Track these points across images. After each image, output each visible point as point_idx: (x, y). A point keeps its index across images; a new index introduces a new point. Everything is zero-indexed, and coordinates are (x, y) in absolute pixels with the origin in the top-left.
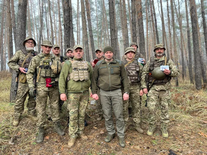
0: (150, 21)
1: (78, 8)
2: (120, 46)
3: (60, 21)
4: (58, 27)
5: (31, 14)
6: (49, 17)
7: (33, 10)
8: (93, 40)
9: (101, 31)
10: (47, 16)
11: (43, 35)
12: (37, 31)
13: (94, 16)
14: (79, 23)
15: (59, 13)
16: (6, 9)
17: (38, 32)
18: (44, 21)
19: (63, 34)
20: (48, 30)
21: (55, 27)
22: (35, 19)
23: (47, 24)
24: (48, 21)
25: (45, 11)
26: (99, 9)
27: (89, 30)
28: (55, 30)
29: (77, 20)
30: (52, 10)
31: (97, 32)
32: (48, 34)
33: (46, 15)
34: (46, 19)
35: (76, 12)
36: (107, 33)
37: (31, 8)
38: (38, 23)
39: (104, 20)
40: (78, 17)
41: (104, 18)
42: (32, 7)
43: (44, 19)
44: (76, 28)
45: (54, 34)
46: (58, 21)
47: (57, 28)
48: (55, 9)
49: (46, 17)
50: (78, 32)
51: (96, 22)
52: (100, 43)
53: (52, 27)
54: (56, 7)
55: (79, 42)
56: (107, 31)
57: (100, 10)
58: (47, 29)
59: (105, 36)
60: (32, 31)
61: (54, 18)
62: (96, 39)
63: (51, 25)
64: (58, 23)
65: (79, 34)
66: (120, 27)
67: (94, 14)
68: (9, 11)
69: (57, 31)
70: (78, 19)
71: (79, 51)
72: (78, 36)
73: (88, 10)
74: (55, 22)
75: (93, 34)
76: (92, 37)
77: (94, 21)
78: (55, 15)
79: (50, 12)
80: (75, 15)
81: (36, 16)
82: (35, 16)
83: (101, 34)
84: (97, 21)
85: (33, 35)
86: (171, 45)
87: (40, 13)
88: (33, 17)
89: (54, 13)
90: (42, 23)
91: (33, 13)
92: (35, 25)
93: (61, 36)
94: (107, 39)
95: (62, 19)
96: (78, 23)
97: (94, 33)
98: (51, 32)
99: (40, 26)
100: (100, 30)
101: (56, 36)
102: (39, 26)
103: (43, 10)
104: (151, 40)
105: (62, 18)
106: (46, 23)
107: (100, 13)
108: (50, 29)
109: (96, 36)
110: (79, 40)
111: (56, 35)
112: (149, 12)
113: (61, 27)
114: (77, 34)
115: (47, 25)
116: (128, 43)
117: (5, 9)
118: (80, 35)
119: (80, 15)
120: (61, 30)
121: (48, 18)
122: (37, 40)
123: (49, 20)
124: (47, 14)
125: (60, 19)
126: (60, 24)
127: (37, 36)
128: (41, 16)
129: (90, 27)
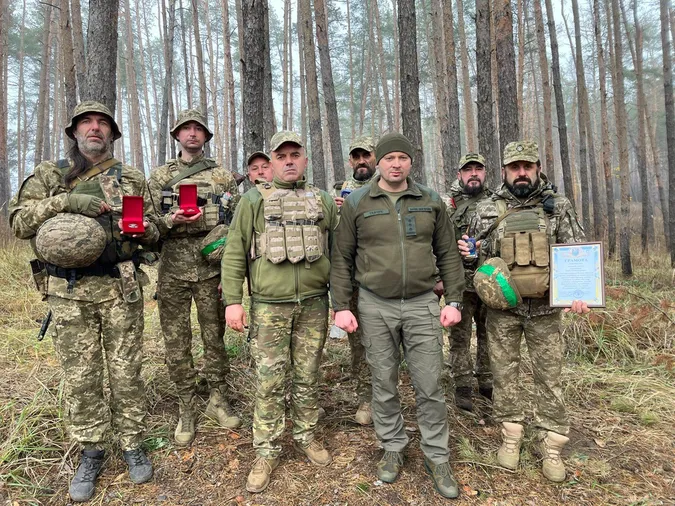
0: (531, 51)
1: (287, 11)
2: (426, 137)
3: (228, 55)
4: (221, 75)
5: (136, 34)
6: (194, 43)
7: (142, 21)
8: (337, 119)
9: (362, 86)
10: (187, 39)
11: (174, 101)
12: (155, 90)
13: (340, 36)
14: (291, 61)
15: (227, 29)
16: (56, 18)
17: (158, 92)
18: (178, 58)
19: (239, 98)
20: (189, 87)
21: (212, 76)
22: (150, 51)
23: (186, 65)
24: (189, 56)
25: (179, 22)
26: (358, 14)
27: (325, 85)
28: (212, 84)
29: (285, 51)
30: (204, 18)
31: (349, 91)
32: (189, 98)
33: (184, 35)
34: (184, 51)
35: (282, 25)
36: (382, 94)
37: (137, 13)
38: (160, 65)
39: (374, 49)
40: (286, 41)
41: (373, 43)
42: (141, 12)
43: (178, 50)
44: (281, 79)
45: (210, 97)
46: (221, 57)
47: (218, 80)
48: (211, 17)
49: (184, 41)
50: (286, 92)
51: (346, 56)
52: (357, 128)
53: (202, 73)
54: (215, 9)
55: (291, 125)
56: (381, 88)
57: (361, 17)
58: (188, 83)
59: (375, 103)
60: (141, 90)
61: (211, 44)
62: (344, 114)
63: (201, 67)
64: (222, 61)
65: (289, 100)
66: (427, 75)
67: (339, 31)
68: (65, 24)
69: (219, 88)
70: (285, 47)
71: (288, 156)
72: (285, 105)
73: (321, 16)
74: (211, 57)
75: (338, 98)
76: (332, 106)
77: (339, 54)
78: (214, 35)
79: (197, 27)
80: (277, 35)
81: (152, 39)
82: (148, 41)
83: (362, 97)
84: (351, 55)
85: (144, 102)
86: (605, 133)
87: (165, 27)
88: (144, 42)
89: (210, 29)
90: (170, 61)
91: (143, 31)
92: (148, 72)
93: (232, 103)
94: (383, 114)
95: (233, 50)
96: (286, 63)
97: (340, 94)
98: (198, 93)
99: (164, 74)
100: (359, 83)
101: (215, 107)
102: (161, 73)
103: (173, 19)
104: (531, 115)
105: (236, 44)
106: (183, 61)
107: (360, 26)
108: (197, 83)
109: (344, 103)
110: (291, 119)
111: (214, 101)
112: (526, 20)
113: (231, 76)
114: (282, 97)
115: (186, 70)
116: (458, 128)
117: (52, 16)
118: (292, 100)
119: (295, 36)
120: (231, 86)
121: (191, 47)
122: (157, 120)
123: (194, 52)
124: (187, 34)
125: (228, 48)
126: (229, 66)
127: (157, 106)
128: (169, 41)
129: (327, 72)
